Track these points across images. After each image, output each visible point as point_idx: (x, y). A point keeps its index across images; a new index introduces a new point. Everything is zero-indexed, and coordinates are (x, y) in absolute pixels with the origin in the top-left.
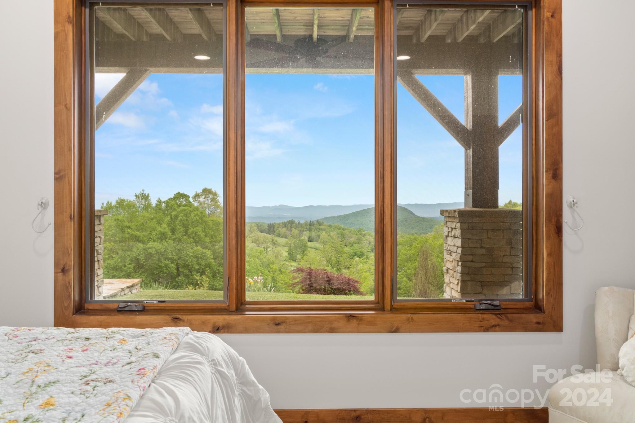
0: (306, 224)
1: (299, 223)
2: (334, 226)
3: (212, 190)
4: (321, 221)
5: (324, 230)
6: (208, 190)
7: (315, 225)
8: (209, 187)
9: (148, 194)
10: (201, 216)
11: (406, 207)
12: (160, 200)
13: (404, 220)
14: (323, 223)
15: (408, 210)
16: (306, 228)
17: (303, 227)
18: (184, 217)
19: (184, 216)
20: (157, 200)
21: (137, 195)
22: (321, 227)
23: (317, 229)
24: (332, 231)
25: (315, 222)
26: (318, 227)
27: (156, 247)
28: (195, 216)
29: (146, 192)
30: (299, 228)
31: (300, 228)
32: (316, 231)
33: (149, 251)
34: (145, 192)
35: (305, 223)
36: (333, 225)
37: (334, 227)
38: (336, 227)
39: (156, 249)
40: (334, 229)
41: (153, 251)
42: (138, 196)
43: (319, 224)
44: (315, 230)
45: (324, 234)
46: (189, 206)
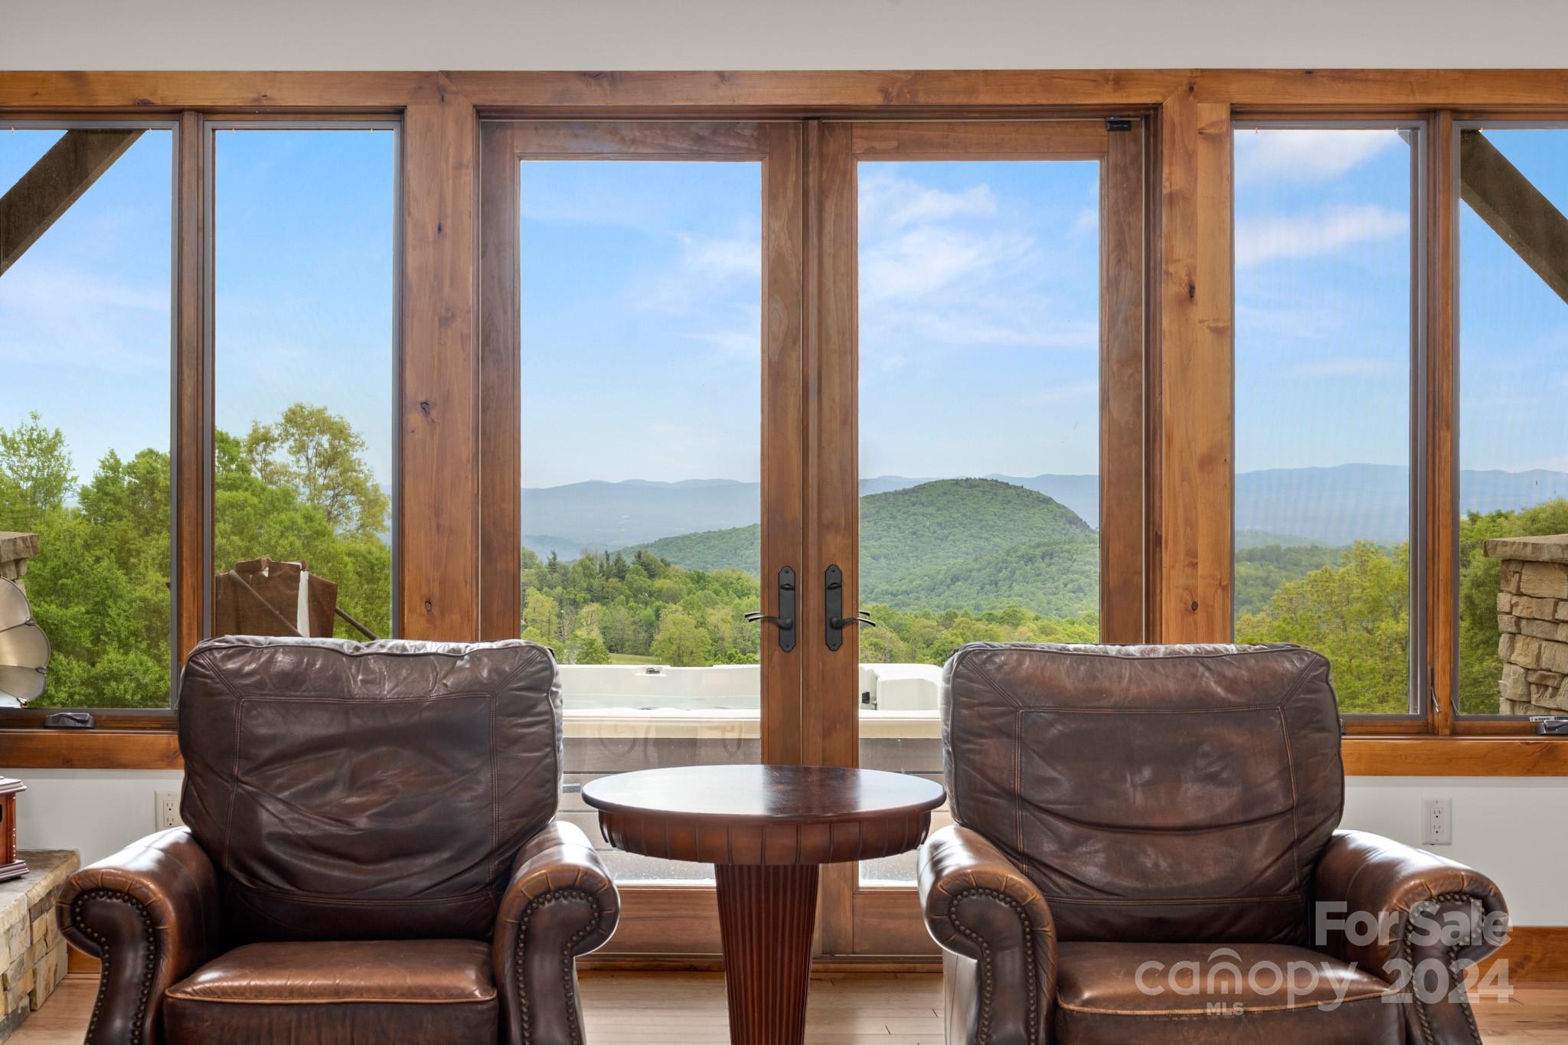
0: (586, 569)
1: (553, 566)
2: (717, 580)
3: (328, 413)
4: (655, 555)
5: (674, 598)
6: (311, 414)
7: (628, 576)
8: (312, 401)
9: (57, 434)
10: (308, 533)
11: (1045, 492)
12: (117, 461)
13: (1038, 552)
14: (667, 565)
15: (1058, 506)
16: (589, 590)
17: (574, 584)
18: (235, 538)
19: (233, 533)
20: (103, 459)
21: (9, 435)
22: (658, 583)
23: (636, 593)
24: (713, 604)
25: (629, 560)
26: (642, 581)
27: (137, 675)
28: (282, 535)
29: (48, 427)
30: (552, 587)
31: (559, 589)
32: (632, 604)
33: (107, 691)
34: (42, 424)
35: (581, 563)
36: (712, 572)
37: (717, 586)
38: (726, 586)
39: (137, 680)
40: (717, 593)
41: (126, 691)
42: (13, 441)
43: (650, 570)
44: (628, 598)
45: (679, 616)
46: (245, 485)
